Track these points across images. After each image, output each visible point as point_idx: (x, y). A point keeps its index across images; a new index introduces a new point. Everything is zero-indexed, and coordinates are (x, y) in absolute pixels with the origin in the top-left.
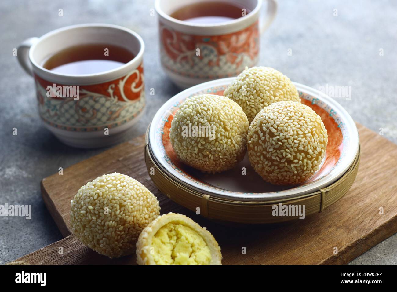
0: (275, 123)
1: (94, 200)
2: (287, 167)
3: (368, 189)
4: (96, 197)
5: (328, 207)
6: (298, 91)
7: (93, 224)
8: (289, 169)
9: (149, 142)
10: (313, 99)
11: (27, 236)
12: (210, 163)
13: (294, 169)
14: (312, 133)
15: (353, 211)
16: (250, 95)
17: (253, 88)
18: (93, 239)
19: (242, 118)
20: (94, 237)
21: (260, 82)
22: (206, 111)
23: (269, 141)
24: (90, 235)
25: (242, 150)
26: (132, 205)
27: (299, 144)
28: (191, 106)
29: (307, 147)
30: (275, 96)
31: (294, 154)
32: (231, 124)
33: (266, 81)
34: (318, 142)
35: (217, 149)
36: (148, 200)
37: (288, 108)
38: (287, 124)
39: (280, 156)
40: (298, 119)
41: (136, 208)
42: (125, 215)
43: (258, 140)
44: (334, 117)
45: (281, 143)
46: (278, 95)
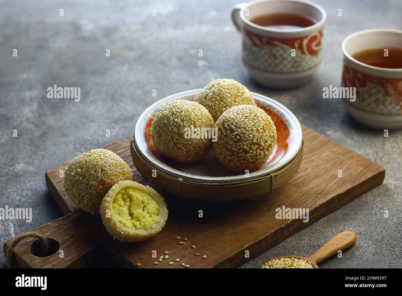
0: (234, 122)
1: (83, 165)
2: (244, 156)
3: (311, 177)
4: (84, 163)
5: (277, 188)
6: (255, 99)
7: (80, 183)
8: (246, 158)
9: (135, 139)
10: (267, 105)
11: (36, 216)
12: (183, 154)
13: (249, 158)
14: (263, 129)
15: (298, 193)
16: (215, 101)
17: (218, 95)
18: (79, 195)
19: (209, 119)
20: (80, 194)
21: (223, 90)
22: (180, 113)
23: (230, 136)
24: (77, 192)
25: (209, 144)
26: (111, 170)
27: (253, 138)
28: (168, 109)
29: (259, 140)
30: (235, 102)
31: (249, 146)
32: (199, 123)
33: (228, 90)
34: (268, 136)
35: (188, 143)
36: (125, 169)
37: (245, 110)
38: (244, 122)
39: (239, 147)
40: (253, 119)
41: (114, 173)
42: (105, 178)
43: (221, 135)
44: (283, 119)
45: (239, 137)
46: (238, 101)
